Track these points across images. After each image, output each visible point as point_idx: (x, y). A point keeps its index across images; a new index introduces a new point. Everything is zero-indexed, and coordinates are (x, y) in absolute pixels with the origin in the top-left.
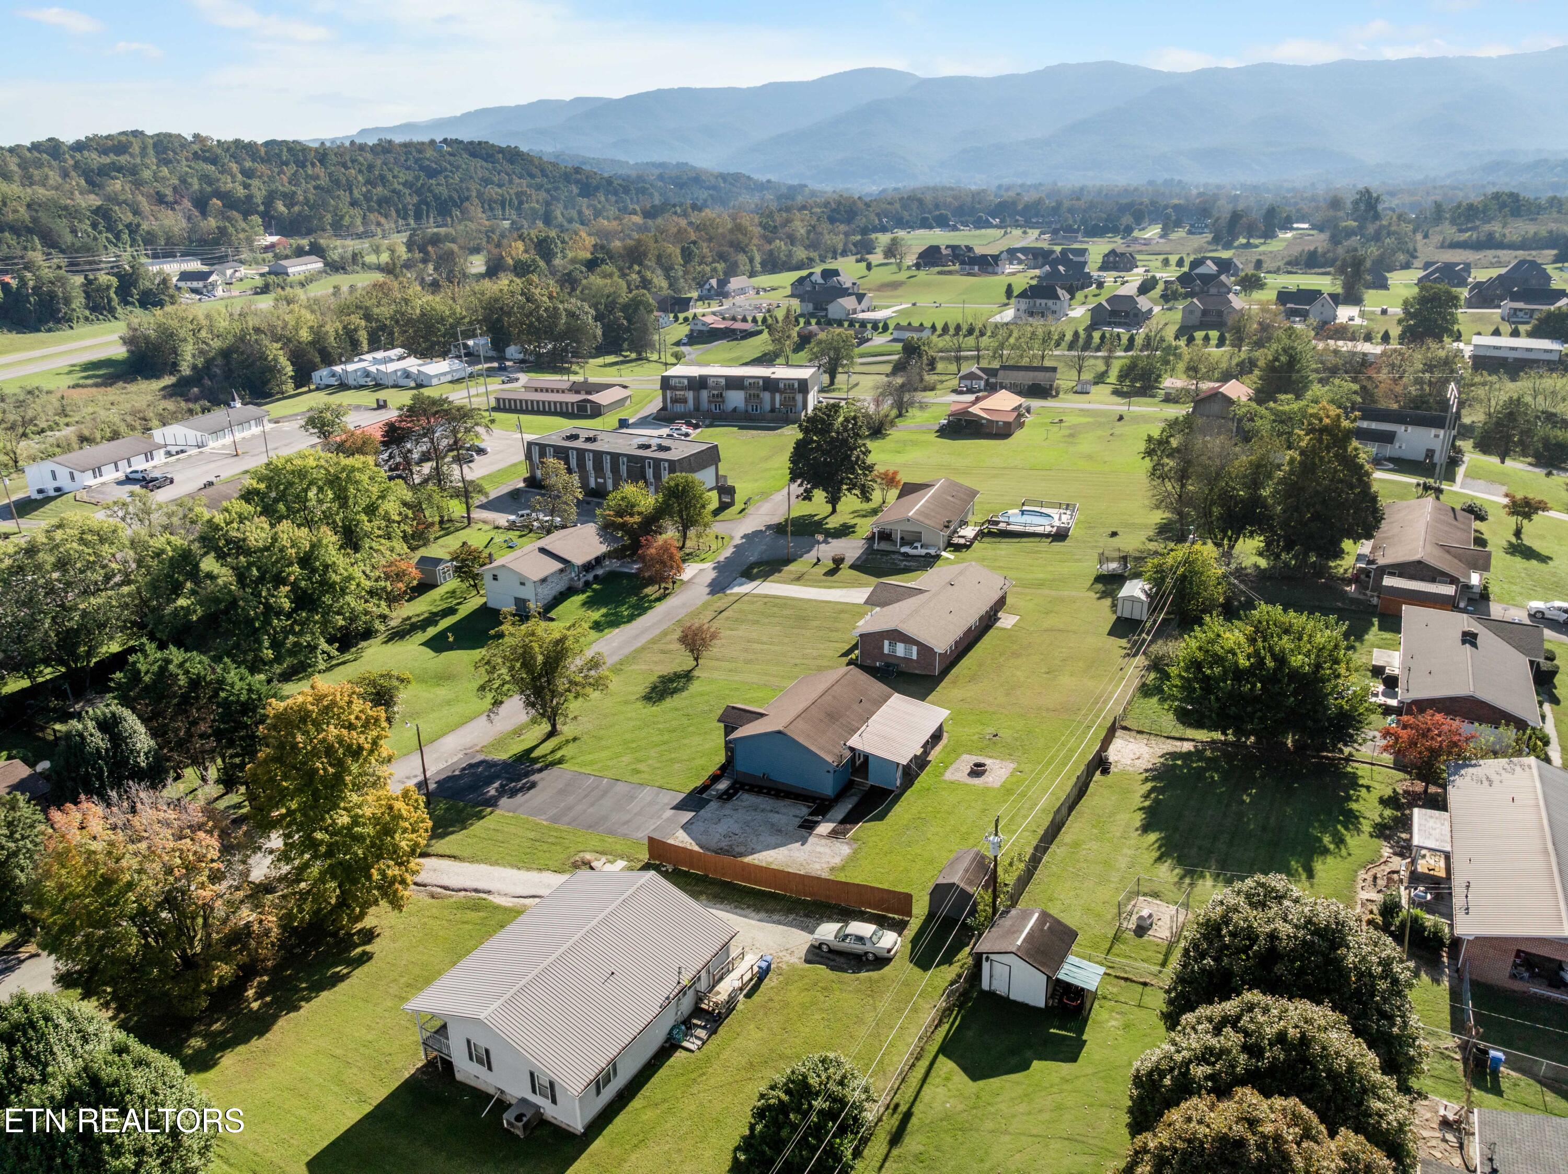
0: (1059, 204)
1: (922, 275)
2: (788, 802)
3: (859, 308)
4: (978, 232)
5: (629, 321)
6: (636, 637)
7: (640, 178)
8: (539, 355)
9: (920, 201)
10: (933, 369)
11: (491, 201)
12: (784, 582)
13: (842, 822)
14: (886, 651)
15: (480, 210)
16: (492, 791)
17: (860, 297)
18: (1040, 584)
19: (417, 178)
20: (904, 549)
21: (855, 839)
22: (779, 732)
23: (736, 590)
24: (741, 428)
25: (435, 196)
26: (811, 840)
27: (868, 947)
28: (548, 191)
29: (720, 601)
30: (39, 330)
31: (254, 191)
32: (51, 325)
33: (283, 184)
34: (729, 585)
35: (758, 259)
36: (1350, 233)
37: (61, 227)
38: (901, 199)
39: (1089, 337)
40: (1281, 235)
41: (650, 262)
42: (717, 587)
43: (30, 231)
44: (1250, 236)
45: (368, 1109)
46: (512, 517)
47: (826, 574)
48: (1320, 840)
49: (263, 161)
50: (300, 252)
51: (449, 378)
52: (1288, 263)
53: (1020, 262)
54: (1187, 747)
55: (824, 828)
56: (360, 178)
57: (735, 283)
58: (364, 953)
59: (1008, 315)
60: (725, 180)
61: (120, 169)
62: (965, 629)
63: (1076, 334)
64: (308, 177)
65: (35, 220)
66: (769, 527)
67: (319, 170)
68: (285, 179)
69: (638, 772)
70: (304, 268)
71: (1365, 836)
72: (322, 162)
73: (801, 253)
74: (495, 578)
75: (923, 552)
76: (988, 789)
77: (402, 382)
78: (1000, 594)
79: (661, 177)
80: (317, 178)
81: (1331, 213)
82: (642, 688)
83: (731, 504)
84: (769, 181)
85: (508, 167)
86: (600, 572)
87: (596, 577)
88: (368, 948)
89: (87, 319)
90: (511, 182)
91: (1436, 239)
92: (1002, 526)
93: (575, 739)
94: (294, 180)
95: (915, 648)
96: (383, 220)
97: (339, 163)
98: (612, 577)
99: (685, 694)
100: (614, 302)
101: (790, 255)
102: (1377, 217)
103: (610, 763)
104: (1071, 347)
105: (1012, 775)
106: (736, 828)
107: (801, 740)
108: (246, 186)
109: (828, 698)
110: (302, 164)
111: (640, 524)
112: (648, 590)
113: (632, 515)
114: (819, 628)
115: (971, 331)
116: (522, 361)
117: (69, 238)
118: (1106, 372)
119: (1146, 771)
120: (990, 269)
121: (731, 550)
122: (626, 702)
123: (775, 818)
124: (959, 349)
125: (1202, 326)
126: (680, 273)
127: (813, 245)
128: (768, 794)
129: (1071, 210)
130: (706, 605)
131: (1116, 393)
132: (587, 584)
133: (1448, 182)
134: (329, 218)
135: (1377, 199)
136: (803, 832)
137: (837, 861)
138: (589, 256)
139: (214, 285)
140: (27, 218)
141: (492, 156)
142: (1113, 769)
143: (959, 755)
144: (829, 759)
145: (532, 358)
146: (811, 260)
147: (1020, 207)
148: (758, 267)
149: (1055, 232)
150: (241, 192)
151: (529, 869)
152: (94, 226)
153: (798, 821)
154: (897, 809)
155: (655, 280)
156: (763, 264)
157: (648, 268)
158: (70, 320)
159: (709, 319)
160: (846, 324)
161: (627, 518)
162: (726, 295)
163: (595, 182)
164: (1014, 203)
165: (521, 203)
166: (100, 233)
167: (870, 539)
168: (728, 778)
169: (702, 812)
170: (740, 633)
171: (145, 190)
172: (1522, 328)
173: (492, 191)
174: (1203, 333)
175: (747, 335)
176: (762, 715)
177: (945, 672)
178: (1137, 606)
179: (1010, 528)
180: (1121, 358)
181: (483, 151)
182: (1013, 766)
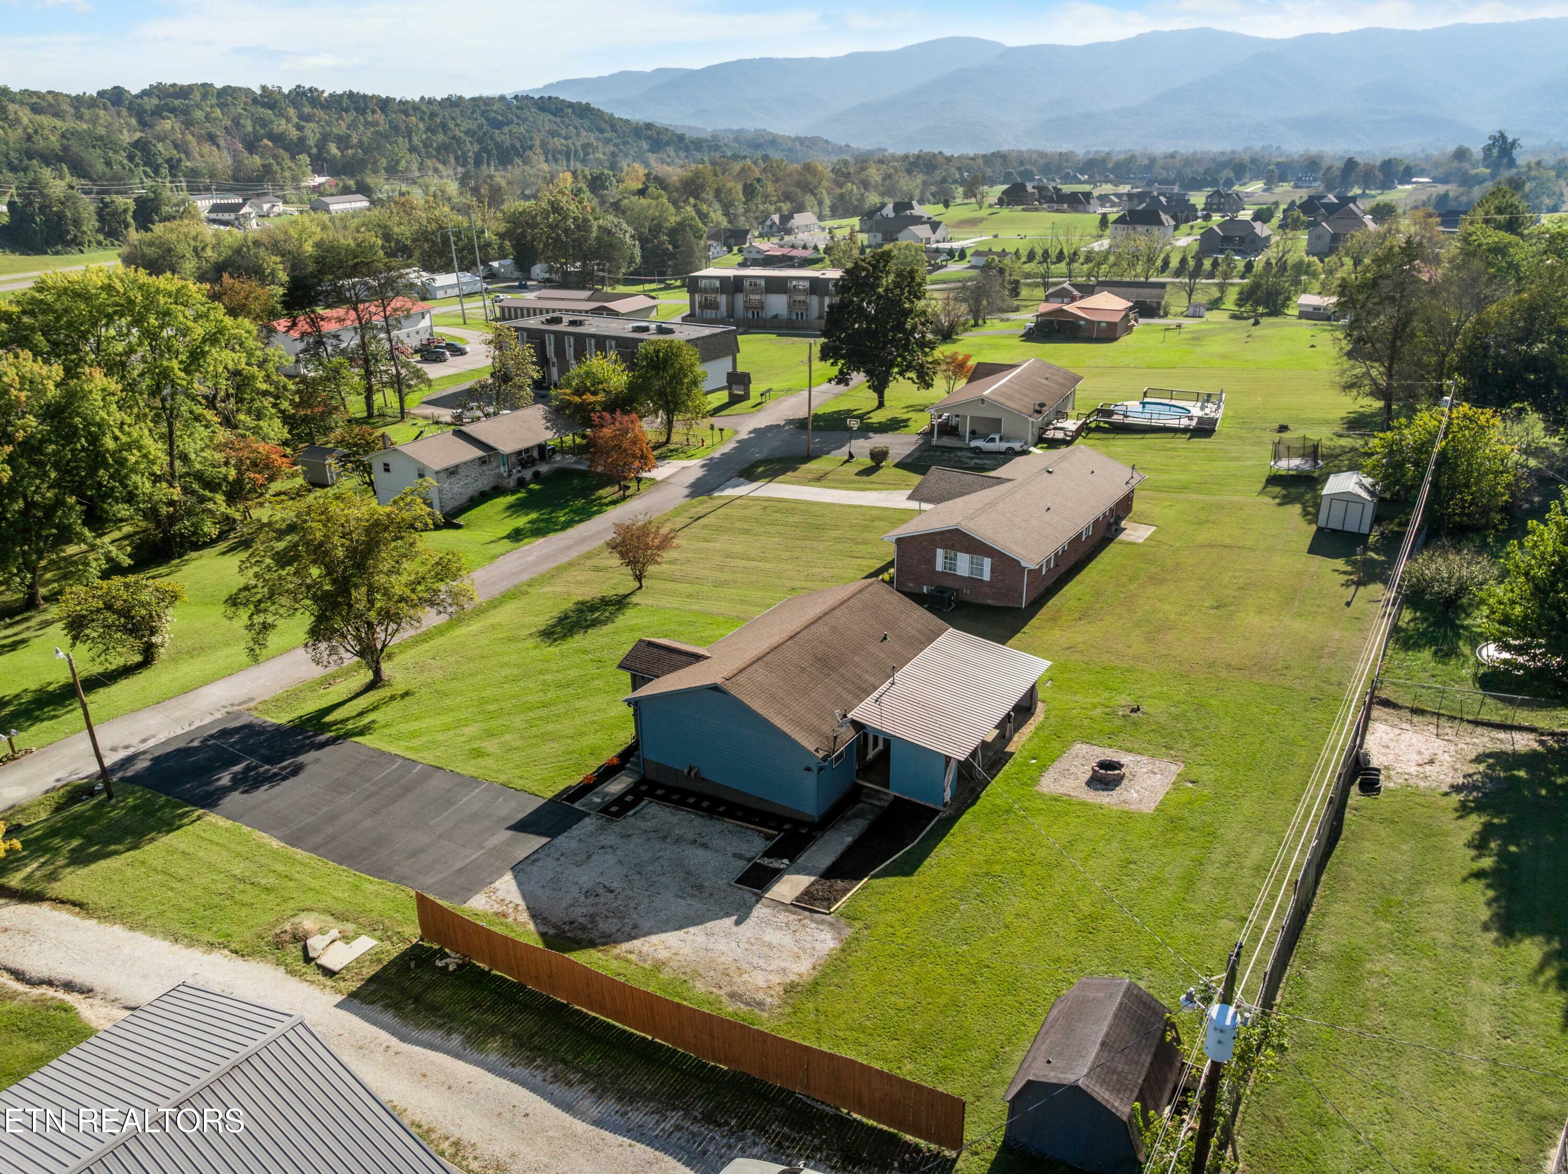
1: (1005, 212)
2: (729, 824)
3: (933, 238)
5: (675, 247)
6: (568, 548)
8: (566, 274)
10: (1017, 294)
11: (555, 151)
12: (799, 483)
13: (829, 874)
14: (939, 567)
15: (543, 158)
16: (225, 779)
17: (935, 227)
18: (1184, 488)
19: (480, 127)
20: (976, 444)
21: (849, 917)
22: (715, 688)
23: (729, 492)
25: (496, 144)
26: (760, 911)
28: (616, 145)
29: (702, 505)
30: (46, 253)
31: (308, 133)
32: (59, 247)
33: (340, 128)
34: (719, 486)
35: (827, 202)
37: (95, 159)
39: (1199, 264)
40: (1400, 187)
41: (709, 195)
42: (700, 489)
43: (60, 160)
44: (1367, 186)
47: (860, 473)
49: (322, 107)
50: (346, 191)
53: (1114, 204)
55: (790, 886)
56: (421, 125)
57: (799, 219)
59: (1104, 243)
60: (802, 143)
61: (173, 110)
62: (1072, 534)
63: (1183, 261)
64: (367, 124)
65: (65, 149)
66: (790, 422)
67: (379, 116)
68: (344, 125)
69: (478, 753)
70: (348, 206)
72: (382, 109)
74: (387, 468)
75: (1003, 446)
76: (1131, 816)
78: (1125, 490)
79: (736, 139)
80: (376, 124)
81: (1456, 164)
82: (543, 620)
83: (745, 397)
85: (578, 122)
86: (544, 468)
87: (536, 475)
89: (99, 243)
90: (578, 135)
92: (1116, 418)
93: (406, 694)
94: (352, 126)
95: (987, 562)
96: (440, 167)
97: (401, 111)
98: (560, 476)
99: (605, 629)
100: (659, 226)
102: (1512, 163)
103: (440, 737)
104: (1178, 273)
105: (1176, 787)
106: (615, 876)
107: (756, 705)
108: (299, 128)
109: (821, 630)
110: (362, 111)
111: (605, 405)
112: (603, 492)
113: (595, 393)
114: (838, 540)
115: (1060, 257)
116: (548, 280)
117: (100, 167)
118: (1221, 298)
120: (1081, 207)
121: (733, 445)
122: (511, 640)
123: (696, 856)
124: (1047, 275)
125: (1331, 252)
126: (741, 210)
128: (696, 806)
129: (1165, 167)
130: (678, 512)
131: (1234, 317)
132: (522, 483)
134: (384, 162)
135: (1513, 144)
136: (746, 893)
137: (804, 966)
139: (246, 217)
140: (57, 146)
141: (561, 110)
142: (1384, 783)
143: (1067, 745)
144: (809, 744)
145: (558, 276)
147: (1110, 165)
148: (827, 212)
150: (294, 134)
152: (131, 158)
153: (742, 866)
154: (944, 851)
155: (712, 214)
156: (834, 209)
157: (705, 201)
158: (81, 244)
159: (765, 246)
161: (589, 397)
162: (789, 232)
163: (666, 138)
164: (1104, 161)
165: (587, 154)
166: (137, 165)
167: (928, 434)
169: (561, 838)
170: (717, 545)
171: (195, 130)
173: (558, 142)
175: (806, 262)
176: (698, 658)
177: (1037, 603)
178: (1355, 509)
179: (1129, 421)
180: (1238, 283)
181: (553, 106)
182: (1176, 768)
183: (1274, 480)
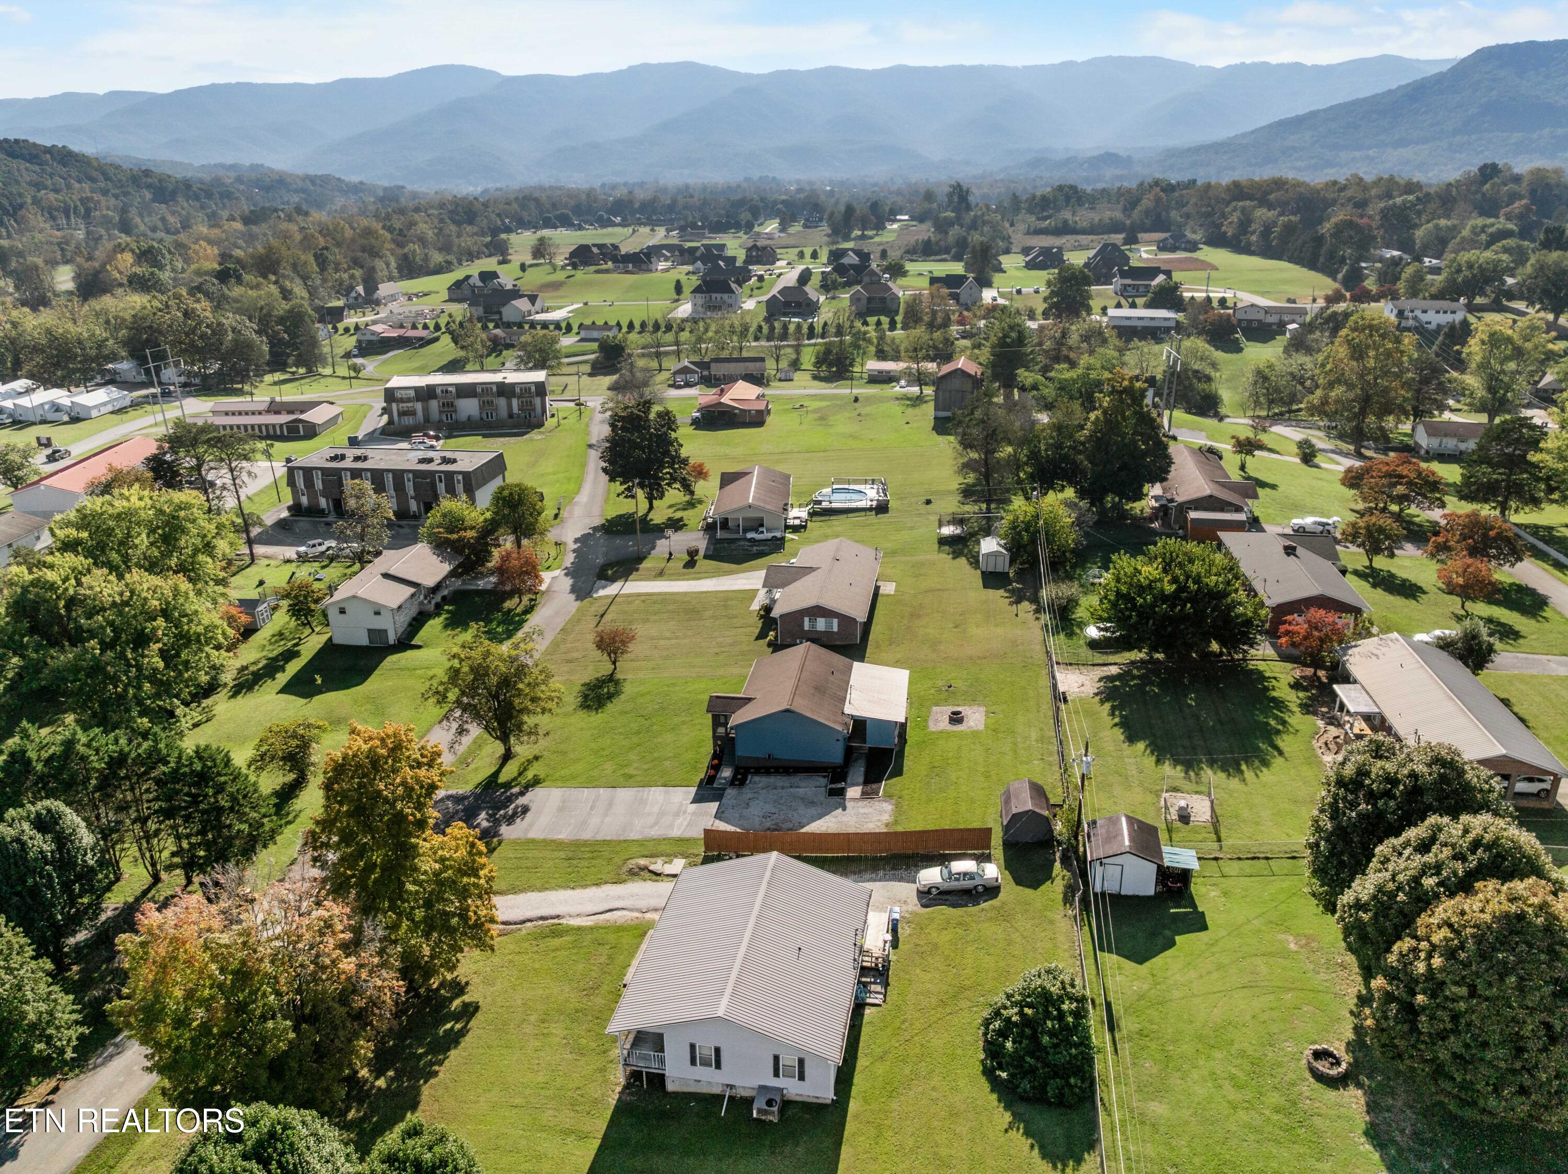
0: (674, 201)
1: (580, 274)
2: (801, 776)
3: (533, 310)
4: (605, 231)
5: (290, 334)
7: (217, 181)
8: (205, 377)
9: (537, 200)
11: (50, 208)
12: (647, 579)
13: (866, 784)
14: (806, 628)
15: (41, 218)
17: (533, 299)
20: (750, 535)
21: (888, 796)
22: (787, 710)
23: (602, 593)
24: (485, 436)
26: (849, 804)
27: (977, 881)
28: (116, 197)
29: (594, 606)
34: (592, 589)
36: (950, 223)
38: (517, 199)
40: (889, 227)
41: (286, 271)
42: (581, 593)
44: (864, 229)
45: (596, 1143)
46: (302, 549)
47: (685, 567)
48: (1268, 724)
51: (110, 408)
52: (907, 252)
53: (667, 259)
54: (1114, 670)
55: (854, 792)
57: (383, 289)
58: (466, 1005)
59: (685, 309)
62: (870, 597)
63: (758, 325)
66: (595, 529)
69: (630, 776)
71: (1298, 715)
73: (437, 258)
74: (342, 611)
75: (772, 536)
76: (976, 732)
77: (51, 416)
78: (877, 564)
79: (239, 180)
81: (926, 205)
82: (575, 697)
84: (361, 183)
85: (62, 170)
86: (447, 592)
87: (445, 598)
88: (466, 998)
90: (69, 187)
91: (1022, 227)
92: (825, 505)
93: (537, 759)
95: (835, 621)
98: (458, 597)
99: (623, 697)
100: (269, 314)
101: (426, 258)
104: (759, 338)
105: (987, 717)
106: (769, 808)
107: (808, 714)
109: (807, 674)
111: (478, 539)
112: (510, 604)
113: (464, 530)
115: (669, 328)
116: (184, 385)
118: (800, 359)
119: (1096, 694)
120: (644, 266)
121: (572, 555)
123: (797, 791)
124: (659, 345)
125: (871, 313)
127: (445, 248)
128: (777, 772)
129: (686, 207)
130: (582, 611)
131: (815, 378)
132: (438, 607)
133: (1002, 176)
136: (836, 799)
137: (886, 818)
138: (217, 267)
142: (1069, 698)
143: (930, 709)
144: (839, 728)
145: (197, 381)
146: (449, 263)
147: (637, 205)
149: (682, 229)
151: (585, 886)
153: (824, 791)
154: (908, 764)
155: (295, 290)
156: (400, 268)
157: (284, 276)
159: (378, 328)
160: (527, 327)
161: (463, 534)
162: (378, 303)
163: (171, 187)
165: (88, 210)
167: (708, 530)
168: (727, 765)
169: (724, 801)
172: (1140, 301)
173: (49, 197)
174: (875, 319)
175: (425, 343)
176: (749, 699)
177: (864, 640)
178: (1000, 560)
179: (834, 505)
180: (809, 346)
181: (25, 152)
182: (983, 709)
183: (943, 541)
